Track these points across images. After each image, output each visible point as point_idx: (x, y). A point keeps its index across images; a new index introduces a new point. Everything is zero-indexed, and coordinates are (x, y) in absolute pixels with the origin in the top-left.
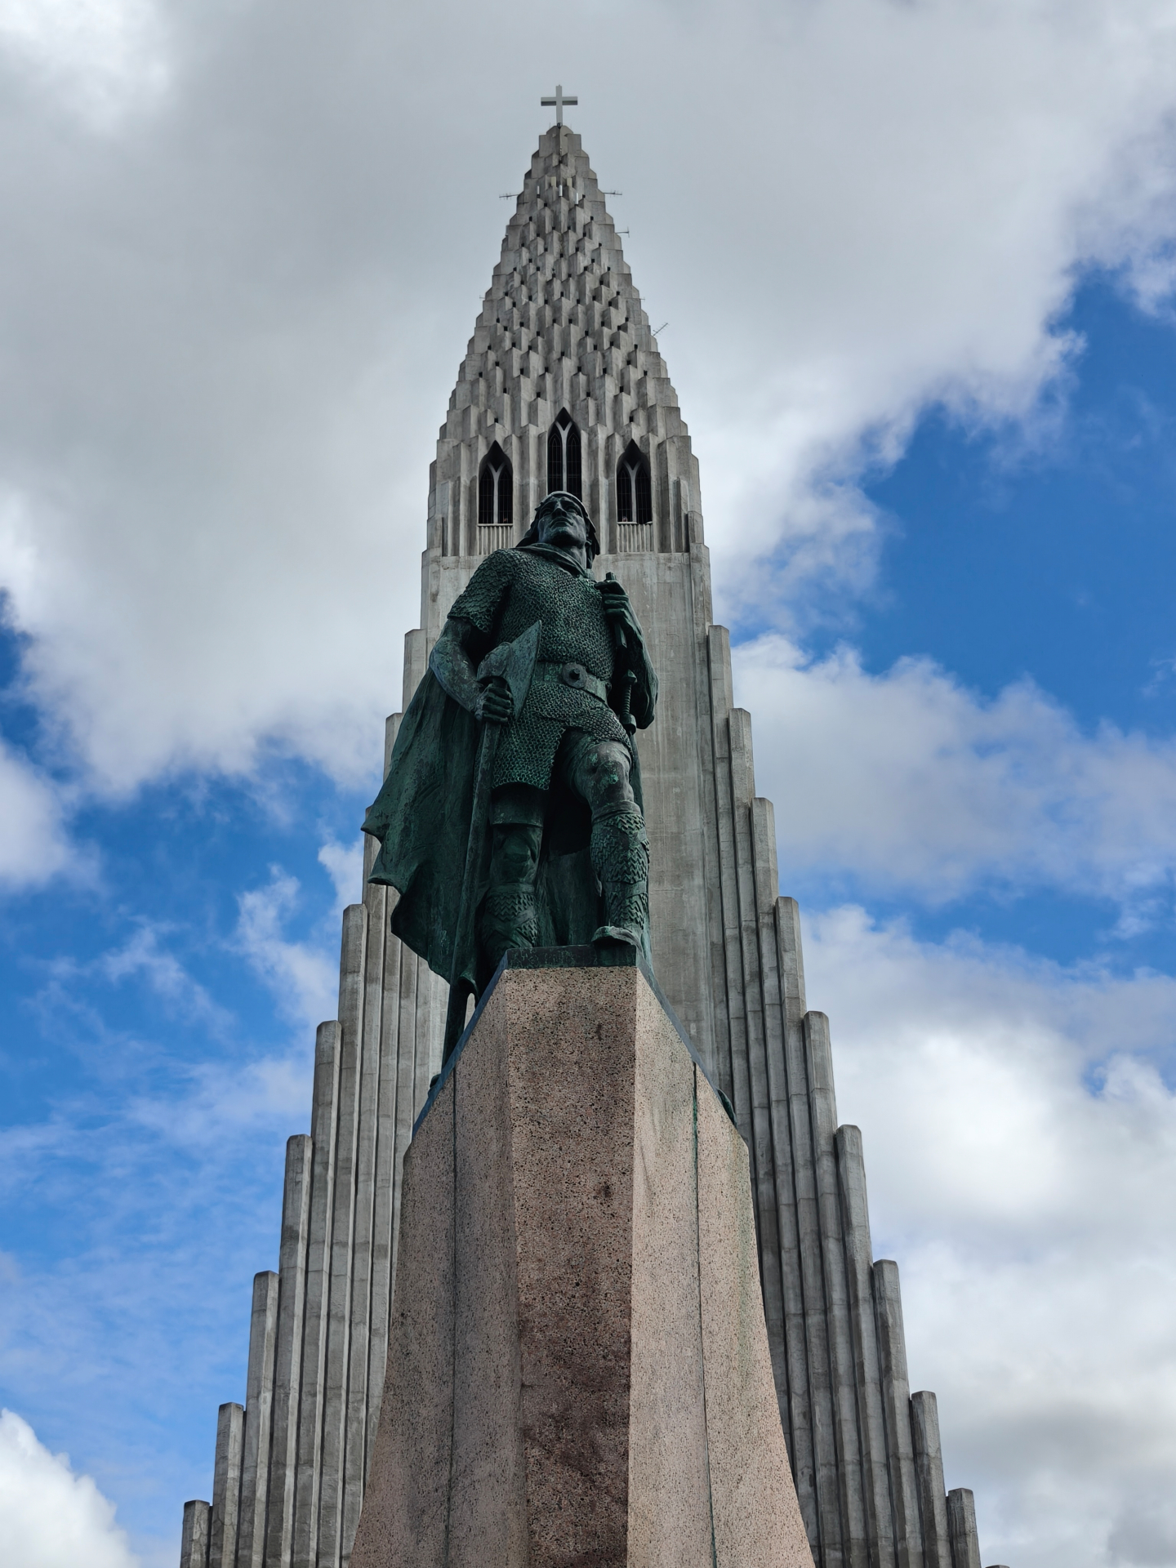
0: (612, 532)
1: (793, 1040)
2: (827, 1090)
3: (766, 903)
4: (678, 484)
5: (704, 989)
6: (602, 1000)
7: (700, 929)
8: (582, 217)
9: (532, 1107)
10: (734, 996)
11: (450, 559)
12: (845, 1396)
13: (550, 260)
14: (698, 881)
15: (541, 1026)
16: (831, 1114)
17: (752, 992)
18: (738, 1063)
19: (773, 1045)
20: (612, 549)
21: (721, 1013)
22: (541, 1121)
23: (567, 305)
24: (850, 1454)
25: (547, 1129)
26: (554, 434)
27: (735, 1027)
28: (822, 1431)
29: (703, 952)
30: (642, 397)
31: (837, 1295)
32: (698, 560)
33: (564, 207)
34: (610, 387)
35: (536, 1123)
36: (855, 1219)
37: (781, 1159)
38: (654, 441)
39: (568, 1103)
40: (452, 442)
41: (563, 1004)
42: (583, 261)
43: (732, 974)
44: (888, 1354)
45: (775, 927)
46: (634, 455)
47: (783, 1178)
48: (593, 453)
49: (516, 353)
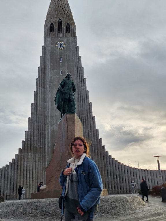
0: (66, 34)
1: (85, 93)
2: (88, 99)
3: (83, 79)
4: (73, 28)
6: (73, 116)
11: (47, 37)
12: (90, 129)
14: (75, 76)
16: (89, 101)
17: (81, 88)
19: (83, 94)
20: (66, 36)
21: (78, 90)
24: (90, 135)
27: (79, 92)
28: (87, 133)
30: (69, 17)
31: (89, 119)
32: (75, 38)
36: (91, 112)
37: (84, 106)
38: (70, 23)
39: (71, 123)
41: (70, 117)
43: (79, 86)
44: (94, 125)
45: (84, 81)
46: (68, 24)
47: (84, 108)
48: (63, 24)
49: (54, 11)
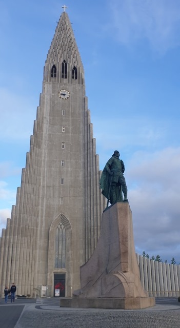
0: (71, 80)
1: (94, 158)
2: (98, 165)
3: (91, 139)
4: (81, 73)
5: (82, 150)
7: (82, 141)
8: (68, 28)
10: (86, 151)
11: (47, 82)
13: (63, 35)
14: (82, 134)
16: (99, 168)
17: (89, 151)
18: (86, 160)
20: (71, 83)
21: (84, 153)
23: (65, 43)
26: (63, 63)
29: (82, 145)
30: (76, 59)
33: (65, 26)
34: (72, 56)
38: (78, 66)
40: (47, 63)
42: (68, 36)
43: (86, 148)
45: (93, 142)
46: (75, 68)
48: (69, 68)
49: (58, 50)
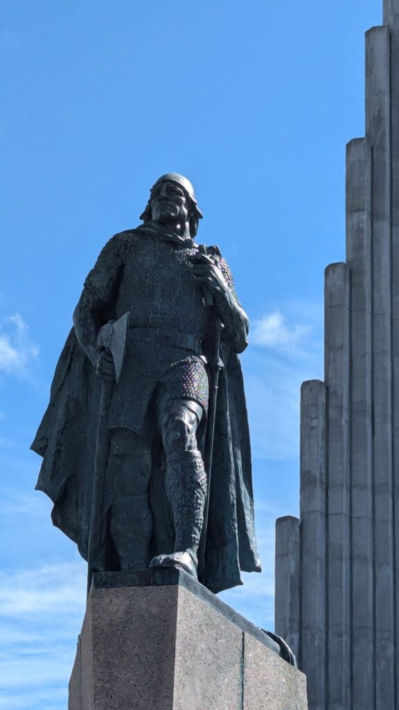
6: (154, 610)
9: (108, 686)
15: (114, 629)
22: (113, 696)
25: (117, 701)
35: (109, 697)
39: (130, 683)
41: (129, 613)
